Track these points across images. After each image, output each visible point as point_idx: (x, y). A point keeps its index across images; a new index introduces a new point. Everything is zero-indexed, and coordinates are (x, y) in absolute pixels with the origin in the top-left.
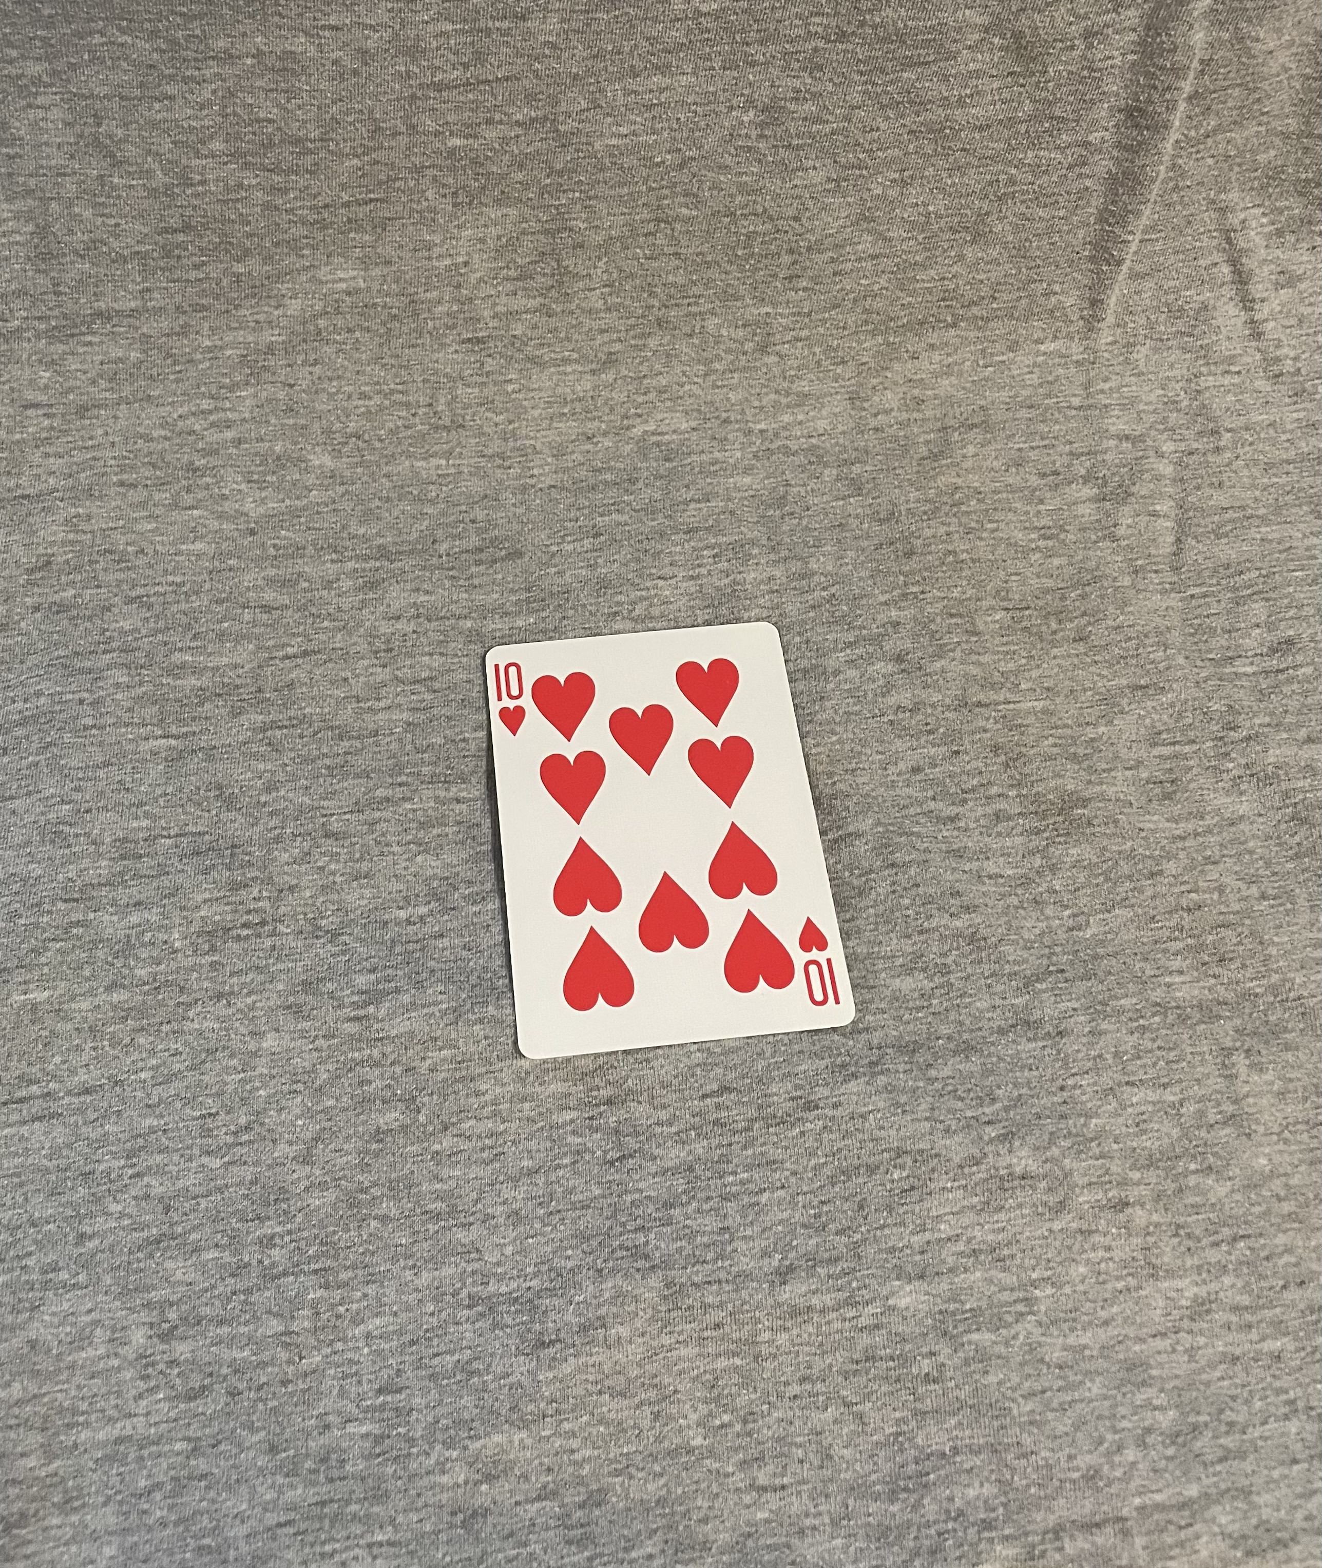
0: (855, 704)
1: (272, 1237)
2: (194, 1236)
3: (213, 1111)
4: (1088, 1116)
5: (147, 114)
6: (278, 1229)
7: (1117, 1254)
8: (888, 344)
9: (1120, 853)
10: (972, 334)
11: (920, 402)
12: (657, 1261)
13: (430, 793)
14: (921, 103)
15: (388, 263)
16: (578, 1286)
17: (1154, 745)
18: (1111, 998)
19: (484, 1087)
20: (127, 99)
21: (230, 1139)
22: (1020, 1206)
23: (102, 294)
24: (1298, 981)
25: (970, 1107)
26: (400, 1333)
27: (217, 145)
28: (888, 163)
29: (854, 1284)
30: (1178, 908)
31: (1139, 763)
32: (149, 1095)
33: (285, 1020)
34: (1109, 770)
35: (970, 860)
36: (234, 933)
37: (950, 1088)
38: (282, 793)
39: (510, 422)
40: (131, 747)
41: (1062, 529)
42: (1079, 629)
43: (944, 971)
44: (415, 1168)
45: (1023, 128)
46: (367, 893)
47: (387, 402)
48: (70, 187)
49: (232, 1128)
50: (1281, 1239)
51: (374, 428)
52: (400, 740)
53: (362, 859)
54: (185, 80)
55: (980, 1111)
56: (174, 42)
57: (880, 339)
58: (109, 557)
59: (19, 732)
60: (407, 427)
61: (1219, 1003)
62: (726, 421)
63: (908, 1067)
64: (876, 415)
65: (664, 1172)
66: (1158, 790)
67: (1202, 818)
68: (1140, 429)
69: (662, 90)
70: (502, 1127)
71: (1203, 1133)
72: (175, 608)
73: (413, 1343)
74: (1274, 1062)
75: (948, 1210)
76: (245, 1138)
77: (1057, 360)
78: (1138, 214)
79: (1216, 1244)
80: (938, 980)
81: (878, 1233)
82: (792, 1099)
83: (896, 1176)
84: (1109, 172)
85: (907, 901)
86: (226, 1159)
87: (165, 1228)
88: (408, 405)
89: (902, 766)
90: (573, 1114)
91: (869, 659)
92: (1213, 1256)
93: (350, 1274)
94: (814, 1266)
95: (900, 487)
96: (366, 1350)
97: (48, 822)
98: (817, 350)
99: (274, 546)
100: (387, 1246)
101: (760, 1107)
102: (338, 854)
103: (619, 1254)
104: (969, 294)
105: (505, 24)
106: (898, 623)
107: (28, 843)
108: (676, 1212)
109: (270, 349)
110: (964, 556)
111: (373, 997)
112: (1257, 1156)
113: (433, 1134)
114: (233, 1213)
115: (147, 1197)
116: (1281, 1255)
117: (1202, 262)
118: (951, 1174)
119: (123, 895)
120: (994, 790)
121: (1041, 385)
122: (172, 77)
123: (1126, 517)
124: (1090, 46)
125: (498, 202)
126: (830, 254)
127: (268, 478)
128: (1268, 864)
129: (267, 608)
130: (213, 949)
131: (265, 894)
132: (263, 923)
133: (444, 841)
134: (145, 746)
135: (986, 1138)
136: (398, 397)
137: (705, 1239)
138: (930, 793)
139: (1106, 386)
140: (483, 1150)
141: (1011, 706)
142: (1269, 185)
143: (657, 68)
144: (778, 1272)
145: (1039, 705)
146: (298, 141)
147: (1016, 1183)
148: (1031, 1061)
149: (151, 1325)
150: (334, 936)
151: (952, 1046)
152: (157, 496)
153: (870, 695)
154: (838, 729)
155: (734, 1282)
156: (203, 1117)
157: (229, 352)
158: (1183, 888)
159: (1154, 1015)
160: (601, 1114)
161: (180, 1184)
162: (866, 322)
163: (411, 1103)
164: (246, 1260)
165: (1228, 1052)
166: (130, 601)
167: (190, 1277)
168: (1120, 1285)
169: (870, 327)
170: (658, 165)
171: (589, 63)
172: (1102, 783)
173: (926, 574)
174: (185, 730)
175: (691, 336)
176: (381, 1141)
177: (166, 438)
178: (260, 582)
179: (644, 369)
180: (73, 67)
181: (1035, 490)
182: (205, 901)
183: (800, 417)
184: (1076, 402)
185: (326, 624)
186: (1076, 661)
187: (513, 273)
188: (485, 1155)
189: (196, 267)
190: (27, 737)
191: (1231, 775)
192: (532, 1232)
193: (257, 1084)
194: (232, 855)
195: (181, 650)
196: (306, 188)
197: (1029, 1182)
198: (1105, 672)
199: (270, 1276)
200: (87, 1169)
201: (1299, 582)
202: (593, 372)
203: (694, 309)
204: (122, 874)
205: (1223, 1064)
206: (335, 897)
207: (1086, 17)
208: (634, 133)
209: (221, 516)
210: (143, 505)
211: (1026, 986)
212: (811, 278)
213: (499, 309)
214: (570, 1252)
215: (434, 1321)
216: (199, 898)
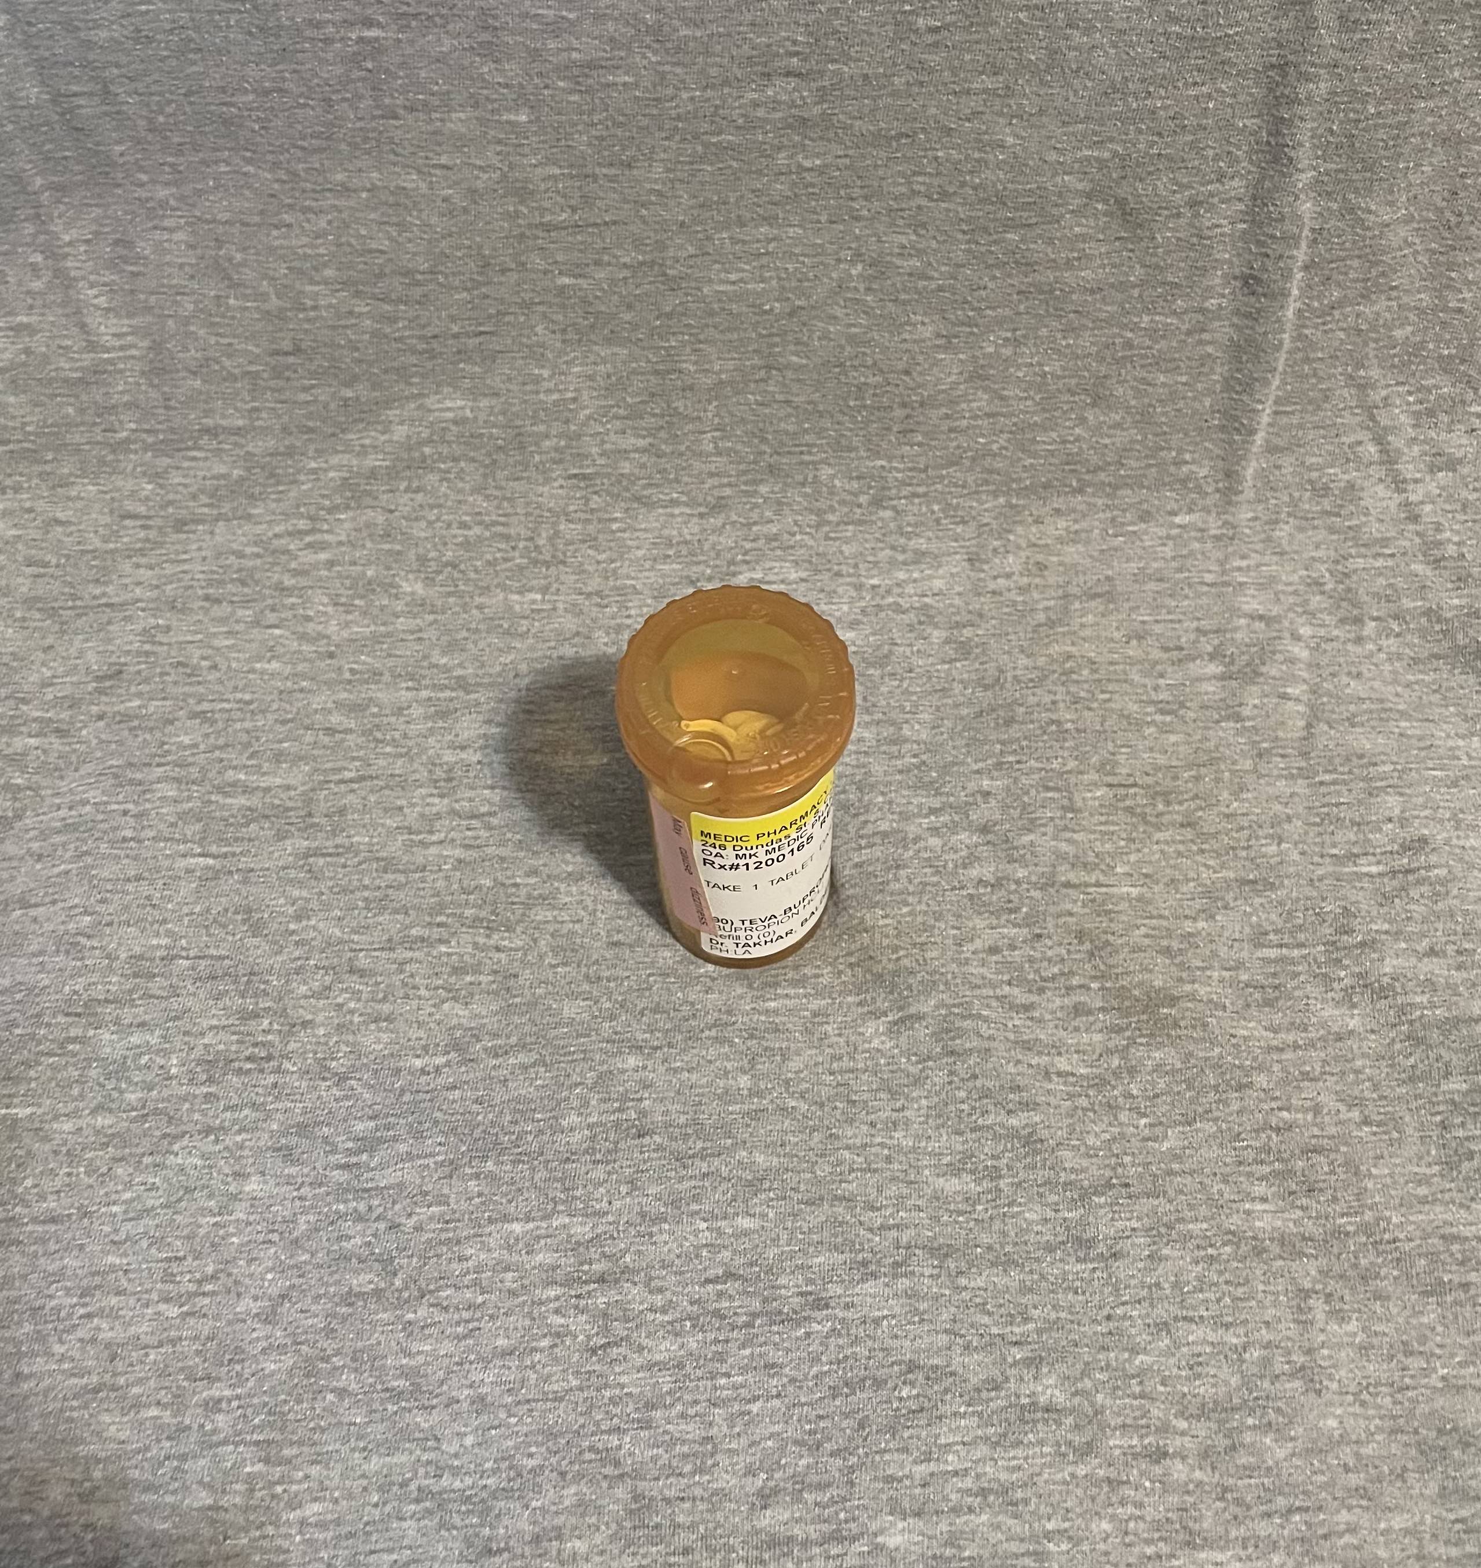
0: (933, 875)
1: (219, 1401)
2: (136, 1390)
3: (181, 1254)
4: (1134, 1351)
5: (264, 239)
6: (227, 1393)
7: (1149, 1513)
8: (1012, 507)
9: (1207, 1059)
10: (1100, 502)
11: (1042, 567)
12: (628, 1469)
13: (469, 939)
14: (1027, 264)
15: (496, 395)
16: (538, 1488)
17: (1259, 946)
18: (1179, 1220)
19: (470, 1251)
20: (248, 225)
21: (192, 1287)
22: (1041, 1443)
23: (211, 410)
24: (1394, 1220)
25: (996, 1324)
26: (338, 1522)
27: (329, 273)
28: (1000, 322)
29: (842, 1515)
30: (1267, 1126)
31: (1239, 965)
32: (116, 1231)
33: (273, 1163)
34: (1203, 969)
35: (1040, 1053)
36: (236, 1064)
37: (978, 1300)
38: (313, 922)
39: (612, 561)
40: (167, 863)
41: (1182, 705)
42: (1188, 814)
43: (995, 1174)
44: (382, 1338)
45: (1136, 292)
46: (385, 1037)
47: (487, 534)
48: (189, 306)
49: (198, 1275)
50: (1344, 1516)
51: (470, 559)
52: (447, 878)
53: (385, 999)
54: (305, 210)
55: (1009, 1329)
56: (295, 174)
57: (1002, 500)
58: (181, 670)
59: (57, 839)
60: (506, 560)
61: (1304, 1238)
62: (838, 574)
63: (936, 1271)
64: (995, 578)
65: (650, 1366)
66: (1257, 996)
67: (1305, 1030)
68: (1275, 610)
69: (769, 241)
70: (480, 1299)
71: (1266, 1384)
72: (238, 726)
73: (351, 1535)
74: (1359, 1311)
75: (958, 1439)
76: (209, 1288)
77: (1193, 534)
78: (1267, 383)
79: (1268, 1515)
80: (986, 1184)
81: (877, 1458)
82: (801, 1294)
83: (904, 1394)
84: (1231, 340)
85: (962, 1094)
86: (185, 1309)
87: (107, 1377)
88: (507, 538)
89: (978, 944)
90: (558, 1291)
91: (954, 828)
92: (1263, 1528)
93: (295, 1451)
94: (801, 1491)
95: (1009, 653)
96: (298, 1538)
97: (66, 932)
98: (936, 508)
99: (351, 670)
100: (340, 1423)
101: (765, 1300)
102: (360, 992)
103: (588, 1456)
104: (1095, 459)
105: (613, 171)
106: (988, 793)
107: (41, 953)
108: (657, 1414)
109: (373, 474)
110: (1069, 725)
111: (368, 1144)
112: (1325, 1416)
113: (407, 1301)
114: (182, 1369)
115: (93, 1340)
116: (1341, 1535)
117: (1344, 439)
118: (966, 1398)
119: (128, 1015)
120: (1075, 981)
121: (1174, 558)
122: (291, 206)
123: (1252, 698)
124: (1196, 215)
125: (608, 341)
126: (944, 410)
127: (357, 602)
128: (1376, 1087)
129: (330, 731)
130: (210, 1080)
131: (276, 1027)
132: (269, 1058)
133: (476, 989)
134: (182, 863)
135: (1010, 1360)
136: (499, 529)
137: (685, 1449)
138: (1006, 978)
139: (1244, 563)
140: (458, 1324)
141: (1104, 890)
142: (1411, 362)
143: (765, 219)
144: (760, 1494)
145: (1134, 892)
146: (407, 273)
147: (1039, 1415)
148: (1078, 1284)
149: (73, 1482)
150: (341, 1079)
151: (990, 1256)
152: (240, 613)
153: (950, 865)
154: (910, 899)
155: (710, 1501)
156: (168, 1260)
157: (331, 474)
158: (1274, 1105)
159: (1224, 1244)
160: (589, 1293)
161: (132, 1330)
162: (986, 482)
163: (387, 1265)
164: (187, 1422)
165: (1306, 1294)
166: (194, 715)
167: (122, 1436)
168: (1149, 1551)
169: (992, 488)
170: (766, 312)
171: (695, 212)
172: (1193, 982)
173: (1024, 743)
174: (225, 850)
175: (803, 485)
176: (350, 1305)
177: (258, 556)
178: (330, 705)
179: (755, 516)
180: (199, 193)
181: (1156, 663)
182: (211, 1028)
183: (915, 575)
184: (1209, 578)
185: (388, 749)
186: (1181, 847)
187: (622, 412)
188: (460, 1330)
189: (305, 389)
190: (64, 845)
191: (1342, 985)
192: (496, 1423)
193: (231, 1230)
194: (249, 982)
195: (235, 768)
196: (418, 317)
197: (1055, 1416)
198: (1211, 863)
199: (209, 1443)
200: (37, 1304)
201: (1437, 782)
202: (701, 516)
203: (807, 458)
204: (130, 992)
205: (1299, 1307)
206: (351, 1038)
207: (1189, 186)
208: (741, 280)
209: (303, 637)
210: (223, 620)
211: (1082, 1198)
212: (925, 434)
213: (607, 446)
214: (533, 1449)
215: (377, 1513)
216: (205, 1024)
